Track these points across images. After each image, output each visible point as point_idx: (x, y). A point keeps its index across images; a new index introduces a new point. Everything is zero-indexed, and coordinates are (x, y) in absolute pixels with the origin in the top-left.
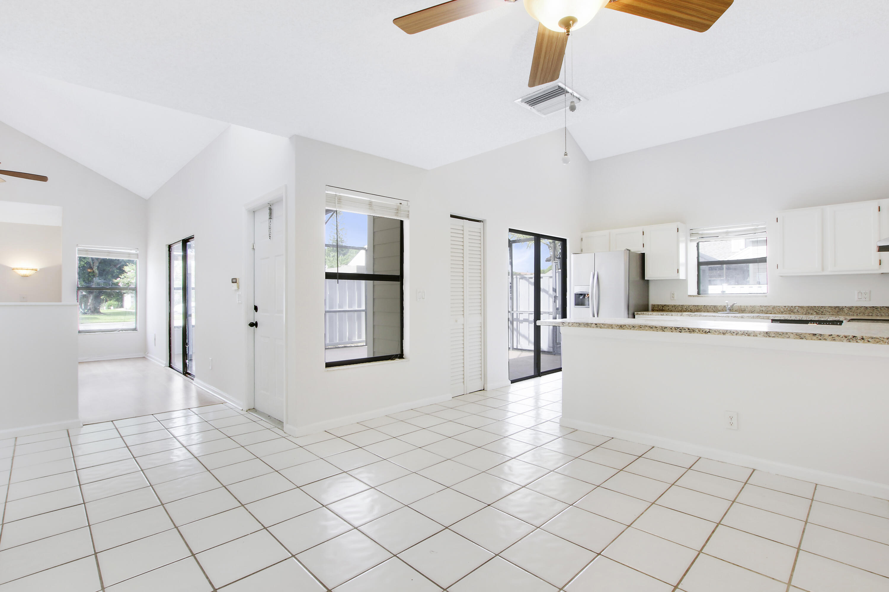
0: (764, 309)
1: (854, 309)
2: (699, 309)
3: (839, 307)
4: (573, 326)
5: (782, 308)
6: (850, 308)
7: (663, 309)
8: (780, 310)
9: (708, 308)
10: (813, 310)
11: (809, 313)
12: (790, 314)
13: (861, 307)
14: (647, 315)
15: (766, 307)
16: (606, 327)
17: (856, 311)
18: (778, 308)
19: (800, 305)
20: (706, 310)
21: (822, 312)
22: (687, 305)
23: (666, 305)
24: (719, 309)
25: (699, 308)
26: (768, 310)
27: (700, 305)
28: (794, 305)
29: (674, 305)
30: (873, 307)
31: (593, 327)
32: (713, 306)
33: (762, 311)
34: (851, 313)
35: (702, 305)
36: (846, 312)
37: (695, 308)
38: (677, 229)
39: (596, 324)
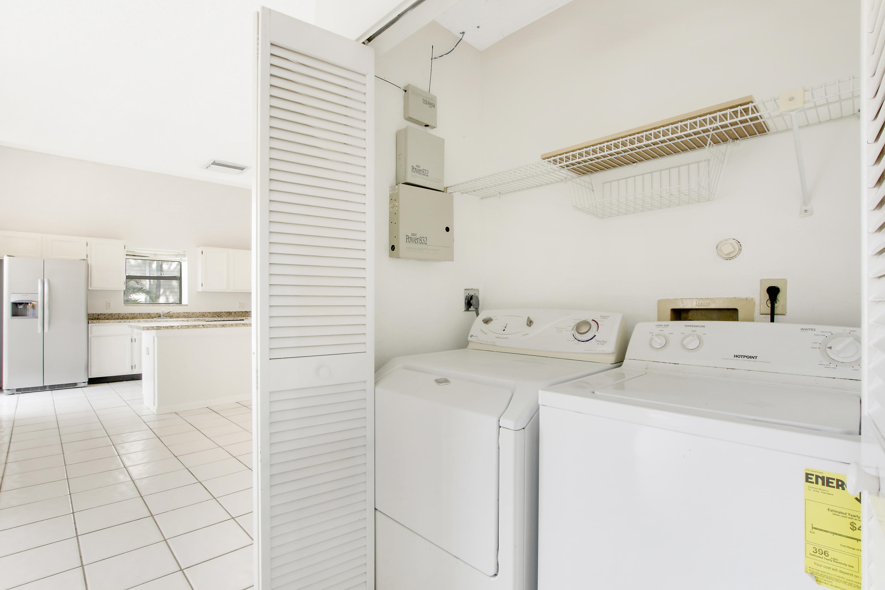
0: (186, 315)
1: (237, 313)
2: (135, 317)
3: (230, 312)
4: (183, 328)
5: (197, 313)
6: (235, 313)
7: (99, 317)
8: (196, 315)
9: (143, 315)
10: (216, 314)
11: (214, 316)
12: (203, 317)
13: (240, 312)
14: (104, 323)
15: (187, 314)
16: (211, 326)
17: (238, 314)
18: (195, 313)
19: (209, 312)
20: (142, 317)
21: (221, 316)
22: (124, 314)
23: (102, 314)
24: (153, 316)
25: (135, 315)
26: (189, 315)
27: (136, 313)
28: (205, 311)
29: (110, 313)
30: (246, 312)
31: (201, 328)
32: (147, 313)
33: (185, 316)
34: (236, 316)
35: (138, 313)
36: (233, 315)
37: (131, 315)
38: (124, 246)
39: (203, 325)
